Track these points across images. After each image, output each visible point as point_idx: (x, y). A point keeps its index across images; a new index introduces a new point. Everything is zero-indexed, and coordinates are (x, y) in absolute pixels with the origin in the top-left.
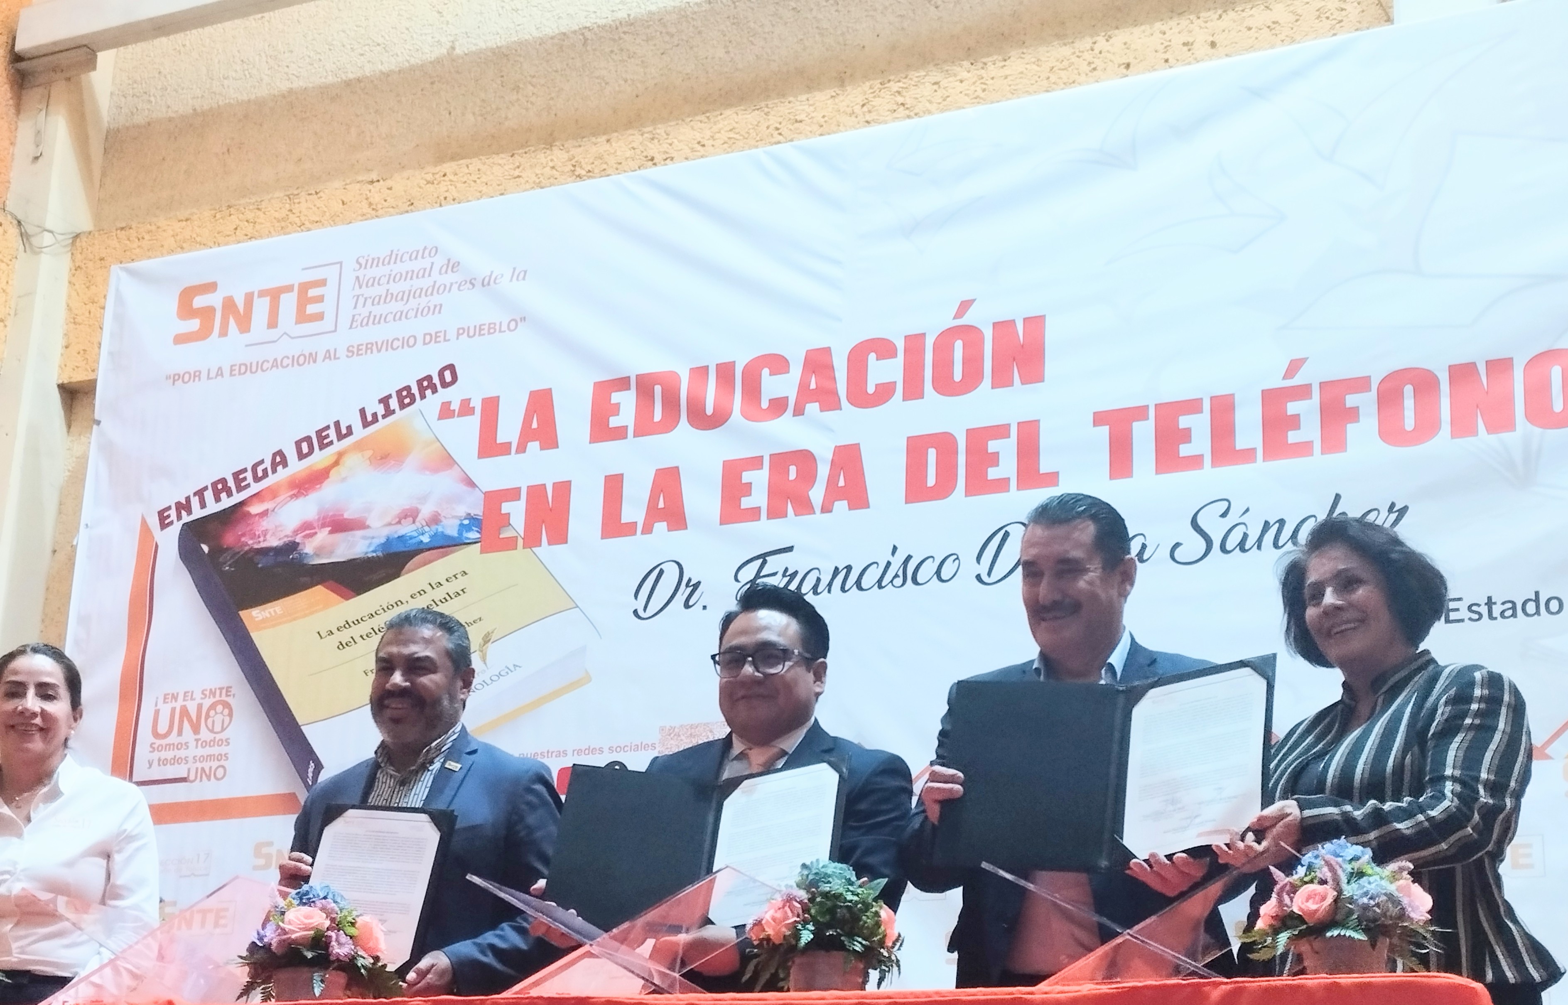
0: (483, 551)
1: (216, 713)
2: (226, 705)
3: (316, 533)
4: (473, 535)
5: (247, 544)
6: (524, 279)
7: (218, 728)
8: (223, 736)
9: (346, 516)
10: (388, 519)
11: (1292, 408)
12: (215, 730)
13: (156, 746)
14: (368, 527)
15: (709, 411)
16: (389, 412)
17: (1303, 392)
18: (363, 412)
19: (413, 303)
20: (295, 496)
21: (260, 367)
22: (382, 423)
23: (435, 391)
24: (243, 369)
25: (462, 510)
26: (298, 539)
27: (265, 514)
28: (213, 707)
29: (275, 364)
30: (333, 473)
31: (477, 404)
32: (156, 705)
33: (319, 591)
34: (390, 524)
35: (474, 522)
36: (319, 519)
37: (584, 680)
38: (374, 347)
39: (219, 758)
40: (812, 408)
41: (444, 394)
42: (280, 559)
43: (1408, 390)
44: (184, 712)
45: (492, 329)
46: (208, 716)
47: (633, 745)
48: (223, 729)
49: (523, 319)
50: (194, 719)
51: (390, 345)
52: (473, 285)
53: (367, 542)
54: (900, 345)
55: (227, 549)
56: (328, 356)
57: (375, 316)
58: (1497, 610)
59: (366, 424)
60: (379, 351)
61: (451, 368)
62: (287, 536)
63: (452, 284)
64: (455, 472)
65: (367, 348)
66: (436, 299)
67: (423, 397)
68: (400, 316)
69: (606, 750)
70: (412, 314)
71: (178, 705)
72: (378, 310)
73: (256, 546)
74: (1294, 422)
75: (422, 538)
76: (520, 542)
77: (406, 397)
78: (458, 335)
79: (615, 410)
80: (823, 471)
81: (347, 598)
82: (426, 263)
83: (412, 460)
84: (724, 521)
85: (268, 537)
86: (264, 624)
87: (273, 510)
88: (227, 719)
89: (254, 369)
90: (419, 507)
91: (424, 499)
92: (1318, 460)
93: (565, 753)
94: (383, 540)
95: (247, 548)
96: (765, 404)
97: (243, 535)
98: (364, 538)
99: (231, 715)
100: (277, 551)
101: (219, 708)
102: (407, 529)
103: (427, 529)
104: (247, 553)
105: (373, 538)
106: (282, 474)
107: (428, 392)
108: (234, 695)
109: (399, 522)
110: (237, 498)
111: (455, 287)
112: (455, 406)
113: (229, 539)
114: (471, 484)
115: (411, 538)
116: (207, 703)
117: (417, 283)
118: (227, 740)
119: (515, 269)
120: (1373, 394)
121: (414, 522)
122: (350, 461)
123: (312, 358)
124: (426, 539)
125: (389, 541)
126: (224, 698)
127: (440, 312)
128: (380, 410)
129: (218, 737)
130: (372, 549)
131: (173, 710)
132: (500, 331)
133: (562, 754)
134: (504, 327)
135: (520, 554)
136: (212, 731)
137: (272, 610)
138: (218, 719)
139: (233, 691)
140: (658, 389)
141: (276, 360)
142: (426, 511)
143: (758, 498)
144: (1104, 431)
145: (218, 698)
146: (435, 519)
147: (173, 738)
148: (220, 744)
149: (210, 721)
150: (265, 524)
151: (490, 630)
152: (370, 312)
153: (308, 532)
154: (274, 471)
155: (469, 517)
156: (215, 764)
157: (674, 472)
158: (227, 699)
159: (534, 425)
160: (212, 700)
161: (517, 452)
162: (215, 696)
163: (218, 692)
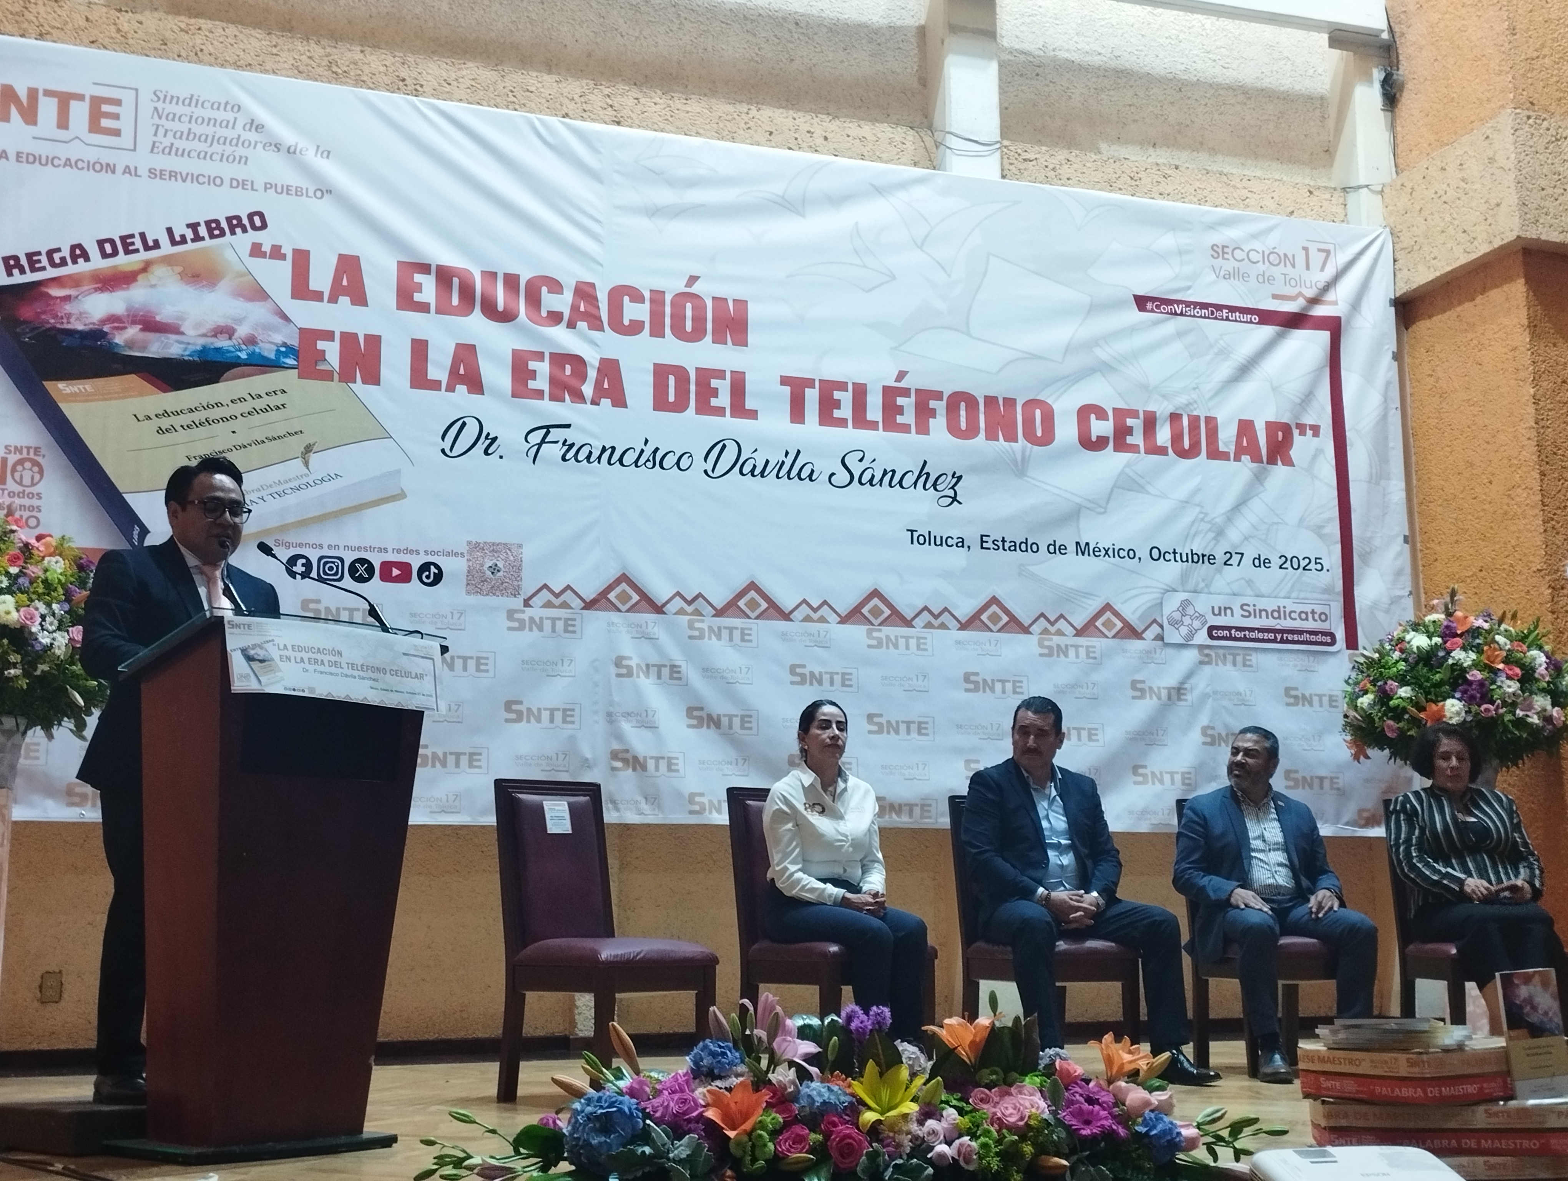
0: (300, 376)
1: (24, 469)
2: (35, 463)
3: (125, 328)
4: (291, 361)
5: (48, 322)
6: (328, 157)
7: (27, 481)
8: (35, 490)
9: (158, 318)
10: (203, 331)
11: (900, 401)
12: (24, 483)
14: (183, 333)
15: (500, 308)
16: (197, 238)
17: (905, 392)
18: (170, 231)
19: (216, 148)
20: (102, 290)
21: (50, 161)
22: (190, 246)
23: (245, 230)
24: (31, 159)
25: (278, 338)
26: (106, 329)
27: (67, 298)
28: (21, 462)
29: (68, 163)
30: (140, 277)
31: (287, 250)
33: (132, 379)
34: (205, 335)
35: (290, 350)
36: (128, 316)
37: (400, 496)
38: (179, 176)
39: (31, 508)
40: (582, 325)
41: (253, 236)
42: (87, 343)
43: (963, 405)
45: (299, 192)
47: (445, 551)
48: (33, 484)
49: (329, 192)
51: (196, 178)
52: (279, 150)
53: (183, 346)
54: (647, 295)
55: (25, 322)
56: (127, 170)
57: (178, 149)
58: (1007, 545)
59: (174, 242)
60: (184, 181)
61: (261, 215)
62: (94, 324)
63: (256, 143)
64: (268, 304)
65: (170, 176)
66: (240, 151)
67: (233, 233)
68: (203, 156)
69: (421, 552)
70: (216, 157)
72: (180, 144)
73: (58, 326)
74: (900, 410)
75: (239, 354)
76: (336, 376)
77: (215, 229)
78: (266, 189)
79: (419, 288)
80: (592, 374)
81: (165, 391)
82: (230, 116)
83: (224, 285)
84: (514, 395)
85: (72, 320)
86: (72, 398)
87: (77, 297)
88: (37, 477)
89: (44, 161)
90: (236, 327)
91: (240, 321)
92: (913, 437)
93: (386, 550)
94: (199, 348)
95: (48, 326)
96: (544, 314)
97: (44, 312)
98: (180, 342)
99: (41, 472)
100: (83, 335)
101: (28, 465)
102: (223, 343)
103: (244, 347)
104: (49, 329)
105: (188, 344)
106: (82, 266)
107: (238, 230)
108: (44, 456)
109: (215, 336)
110: (30, 277)
111: (260, 146)
112: (266, 248)
113: (26, 312)
114: (285, 318)
115: (228, 351)
116: (12, 459)
117: (221, 132)
118: (38, 494)
119: (318, 147)
120: (944, 402)
121: (230, 338)
122: (158, 271)
123: (110, 168)
124: (243, 356)
125: (205, 350)
126: (32, 456)
127: (246, 163)
128: (189, 234)
129: (28, 490)
130: (187, 353)
132: (307, 196)
133: (382, 550)
134: (311, 193)
135: (335, 385)
136: (20, 483)
137: (81, 387)
138: (27, 475)
139: (43, 452)
140: (456, 281)
141: (68, 160)
142: (242, 331)
143: (541, 383)
144: (787, 389)
145: (25, 455)
146: (251, 341)
148: (31, 496)
149: (17, 476)
150: (68, 308)
151: (312, 442)
152: (172, 144)
153: (116, 325)
154: (75, 262)
155: (285, 345)
156: (26, 514)
157: (472, 348)
158: (36, 458)
159: (345, 283)
160: (18, 456)
161: (329, 302)
162: (21, 453)
163: (25, 451)
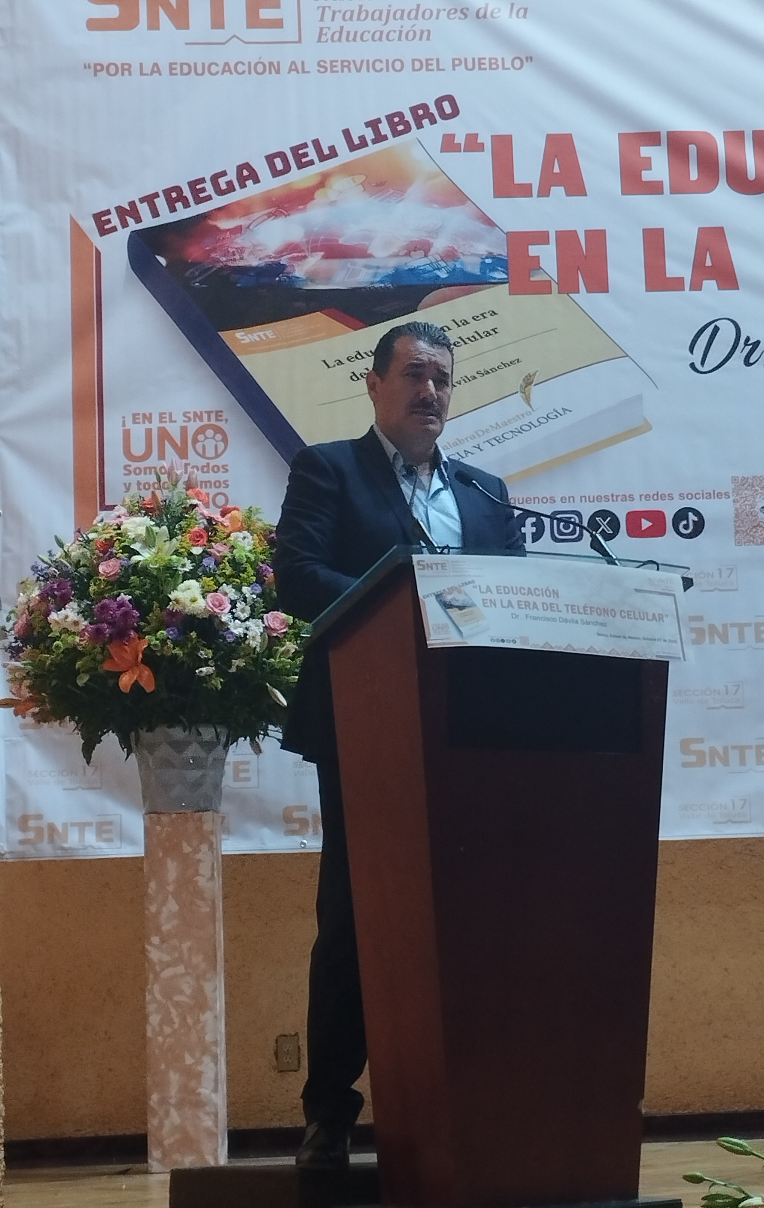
0: (512, 292)
1: (206, 438)
2: (218, 430)
3: (305, 257)
4: (499, 275)
5: (219, 261)
6: (525, 16)
7: (210, 452)
8: (219, 462)
9: (341, 241)
10: (394, 250)
12: (207, 455)
13: (132, 469)
14: (370, 256)
15: (752, 176)
16: (379, 138)
18: (347, 133)
19: (394, 25)
20: (274, 215)
21: (207, 69)
22: (372, 149)
23: (433, 121)
24: (186, 69)
25: (482, 249)
26: (284, 261)
27: (238, 230)
28: (201, 430)
29: (227, 68)
30: (318, 194)
31: (485, 139)
32: (124, 425)
33: (319, 319)
34: (396, 255)
35: (498, 262)
36: (308, 242)
37: (645, 428)
38: (352, 66)
39: (217, 484)
41: (443, 127)
42: (263, 280)
44: (164, 434)
45: (493, 64)
46: (195, 441)
47: (705, 493)
48: (217, 456)
49: (530, 59)
50: (178, 442)
51: (371, 66)
52: (466, 16)
53: (372, 271)
55: (194, 264)
56: (293, 67)
57: (348, 33)
59: (353, 147)
60: (359, 70)
61: (450, 99)
62: (269, 257)
63: (439, 11)
64: (468, 208)
65: (343, 67)
66: (421, 24)
67: (420, 126)
68: (379, 37)
69: (676, 496)
70: (394, 36)
71: (155, 425)
72: (351, 26)
73: (231, 264)
75: (438, 273)
76: (555, 287)
77: (398, 124)
78: (454, 66)
79: (647, 164)
81: (356, 329)
83: (415, 191)
85: (245, 255)
86: (252, 348)
87: (248, 227)
88: (221, 446)
89: (200, 71)
90: (432, 241)
91: (436, 232)
93: (632, 498)
94: (390, 271)
95: (219, 265)
97: (214, 250)
98: (367, 267)
99: (225, 440)
100: (259, 271)
101: (210, 433)
102: (417, 262)
103: (443, 264)
104: (221, 269)
105: (378, 268)
106: (252, 190)
107: (426, 122)
108: (226, 420)
109: (408, 254)
110: (196, 210)
111: (443, 15)
112: (460, 139)
113: (194, 252)
114: (489, 222)
115: (425, 272)
116: (193, 427)
118: (223, 467)
119: (512, 5)
121: (426, 256)
122: (338, 184)
123: (274, 68)
124: (443, 274)
125: (398, 273)
126: (213, 422)
127: (428, 39)
128: (369, 135)
129: (212, 463)
130: (378, 279)
131: (149, 432)
132: (504, 68)
133: (628, 498)
134: (508, 64)
135: (554, 299)
136: (203, 456)
137: (261, 334)
138: (210, 445)
139: (225, 416)
140: (693, 149)
141: (227, 64)
142: (440, 245)
145: (205, 422)
146: (451, 255)
147: (153, 461)
148: (216, 469)
149: (199, 446)
150: (239, 241)
151: (532, 373)
152: (342, 28)
153: (295, 254)
154: (243, 186)
155: (490, 255)
156: (212, 491)
157: (718, 233)
158: (219, 424)
159: (556, 170)
160: (198, 424)
161: (538, 196)
162: (201, 420)
163: (205, 416)
